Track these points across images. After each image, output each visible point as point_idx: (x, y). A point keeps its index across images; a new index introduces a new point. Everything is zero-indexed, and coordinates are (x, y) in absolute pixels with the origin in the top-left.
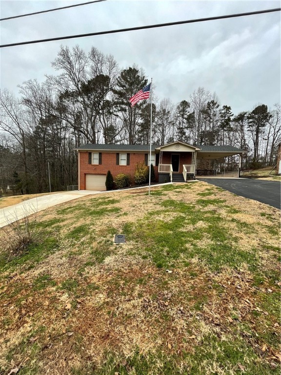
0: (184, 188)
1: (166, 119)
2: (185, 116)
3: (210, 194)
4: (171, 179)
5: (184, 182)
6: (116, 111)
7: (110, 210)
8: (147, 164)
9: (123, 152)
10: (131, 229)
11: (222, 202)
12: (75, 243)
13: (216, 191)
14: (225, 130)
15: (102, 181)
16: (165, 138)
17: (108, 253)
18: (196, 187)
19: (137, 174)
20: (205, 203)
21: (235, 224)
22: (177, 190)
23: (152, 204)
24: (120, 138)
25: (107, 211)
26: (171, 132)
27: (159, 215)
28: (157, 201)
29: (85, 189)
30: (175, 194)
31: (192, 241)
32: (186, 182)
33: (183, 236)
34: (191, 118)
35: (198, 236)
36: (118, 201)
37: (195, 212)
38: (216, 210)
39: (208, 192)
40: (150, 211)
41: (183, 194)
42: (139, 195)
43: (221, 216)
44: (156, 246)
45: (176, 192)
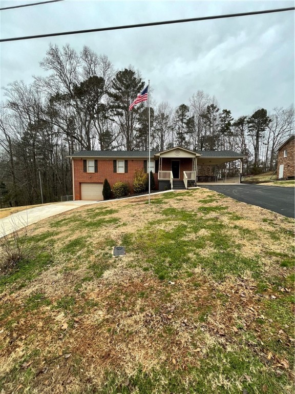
0: (185, 195)
1: (165, 124)
2: (185, 121)
3: (211, 201)
4: (172, 187)
5: (185, 189)
6: (112, 116)
7: (108, 221)
8: (146, 171)
9: (121, 159)
10: (131, 240)
11: (224, 208)
12: (70, 257)
13: (217, 197)
14: (226, 135)
15: (98, 190)
16: (165, 144)
17: (107, 267)
18: (197, 194)
19: (136, 182)
20: (206, 210)
21: (237, 231)
22: (178, 197)
23: (152, 213)
24: (117, 144)
25: (104, 222)
26: (170, 137)
27: (160, 225)
28: (158, 209)
29: (80, 199)
30: (176, 202)
31: (194, 250)
32: (187, 189)
33: (185, 246)
34: (190, 122)
35: (200, 245)
36: (116, 211)
37: (197, 220)
38: (218, 217)
39: (210, 199)
40: (150, 220)
41: (185, 202)
42: (139, 204)
43: (223, 224)
44: (157, 256)
45: (177, 200)
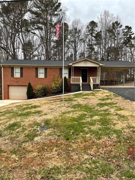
0: (90, 95)
1: (78, 37)
2: (94, 35)
3: (108, 99)
4: (81, 89)
5: (91, 91)
7: (34, 112)
8: (61, 77)
10: (50, 123)
11: (114, 104)
12: (12, 132)
13: (113, 96)
16: (77, 53)
17: (36, 136)
18: (99, 94)
19: (54, 85)
20: (102, 105)
21: (117, 116)
22: (85, 97)
23: (65, 107)
25: (31, 113)
26: (82, 48)
27: (70, 114)
28: (69, 105)
30: (82, 100)
31: (88, 126)
32: (93, 91)
33: (83, 124)
34: (98, 36)
35: (92, 124)
36: (39, 106)
37: (94, 111)
38: (108, 109)
39: (107, 97)
40: (63, 111)
41: (89, 100)
42: (55, 102)
43: (110, 113)
44: (66, 130)
45: (84, 98)
